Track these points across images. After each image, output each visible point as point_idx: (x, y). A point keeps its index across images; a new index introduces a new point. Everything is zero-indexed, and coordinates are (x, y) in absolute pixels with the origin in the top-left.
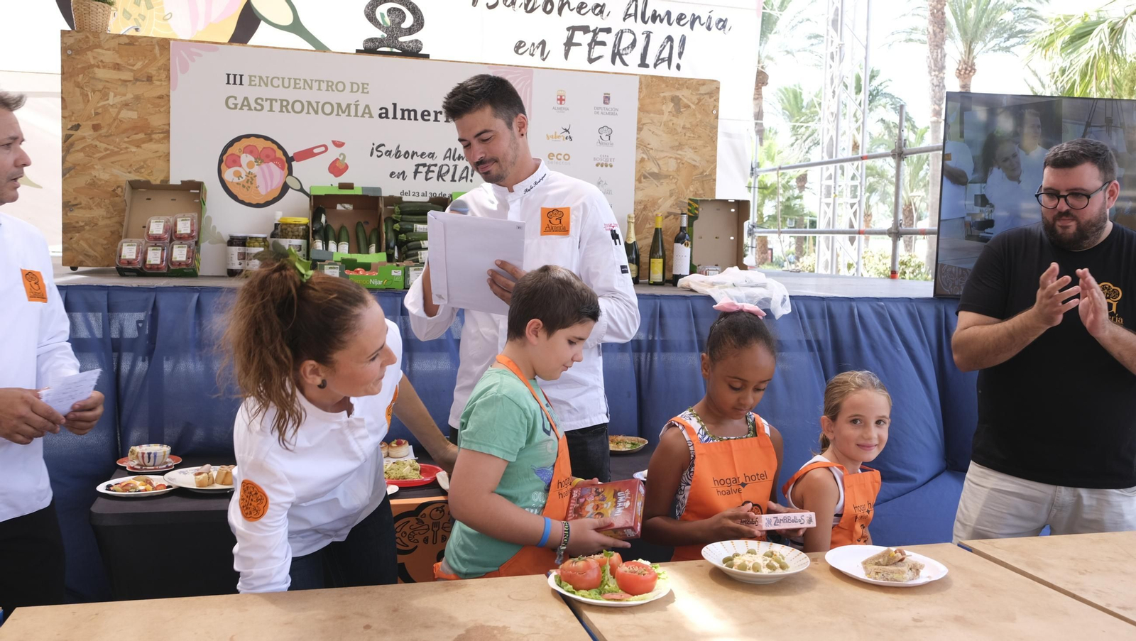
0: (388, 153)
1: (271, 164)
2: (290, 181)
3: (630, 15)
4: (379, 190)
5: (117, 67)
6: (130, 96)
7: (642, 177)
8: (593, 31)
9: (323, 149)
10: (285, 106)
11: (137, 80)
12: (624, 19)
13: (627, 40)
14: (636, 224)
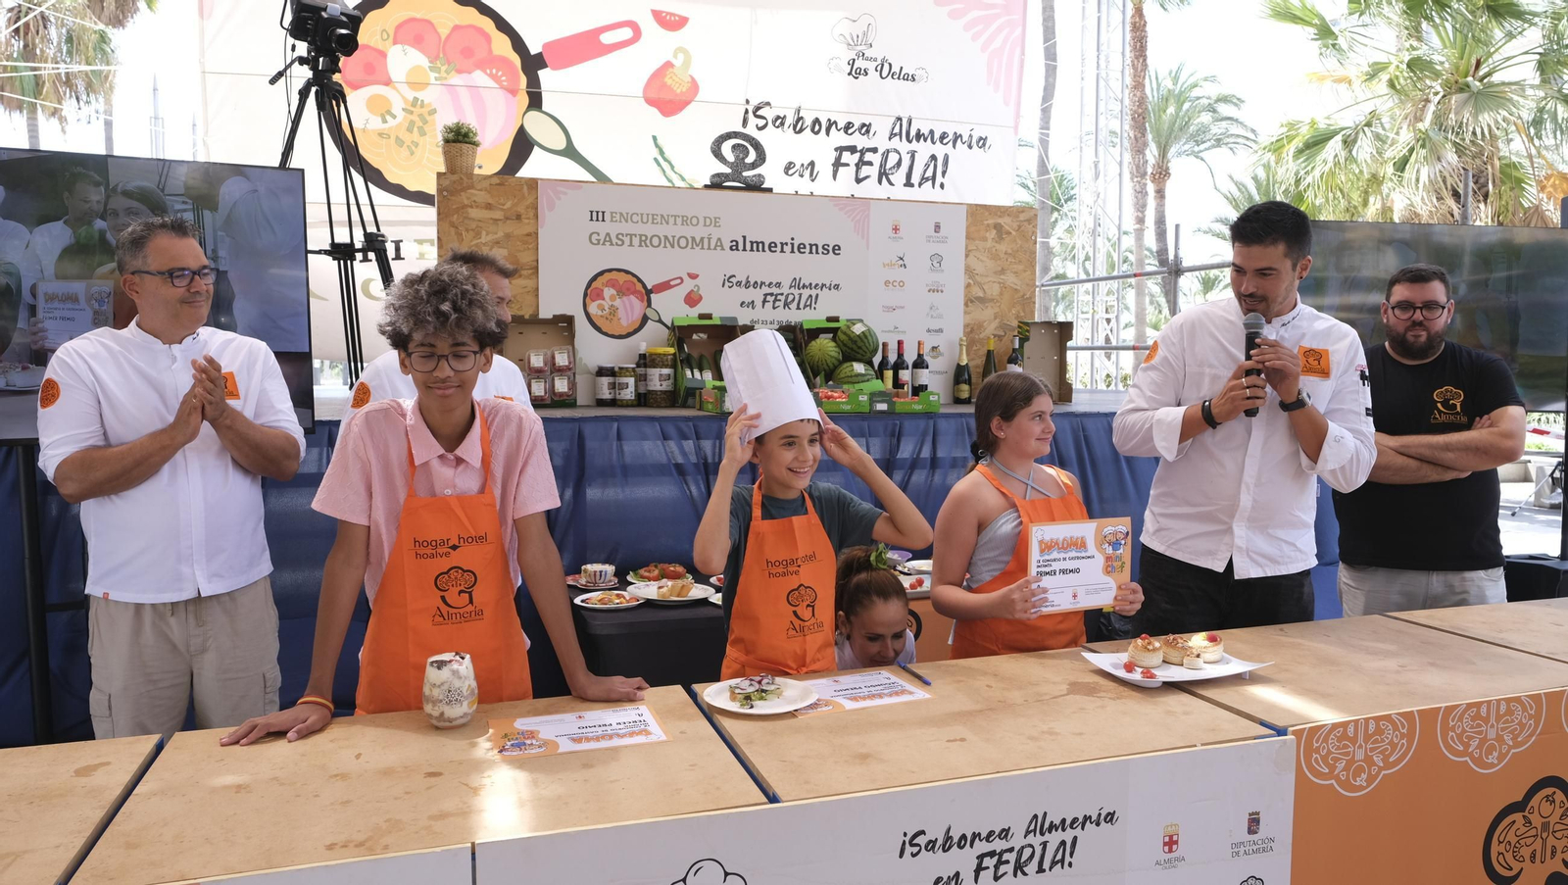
0: (739, 284)
1: (632, 297)
2: (650, 313)
3: (896, 135)
4: (735, 319)
5: (489, 207)
6: (500, 234)
7: (969, 301)
8: (861, 151)
9: (679, 281)
10: (644, 241)
11: (507, 218)
12: (890, 139)
13: (893, 159)
14: (967, 347)
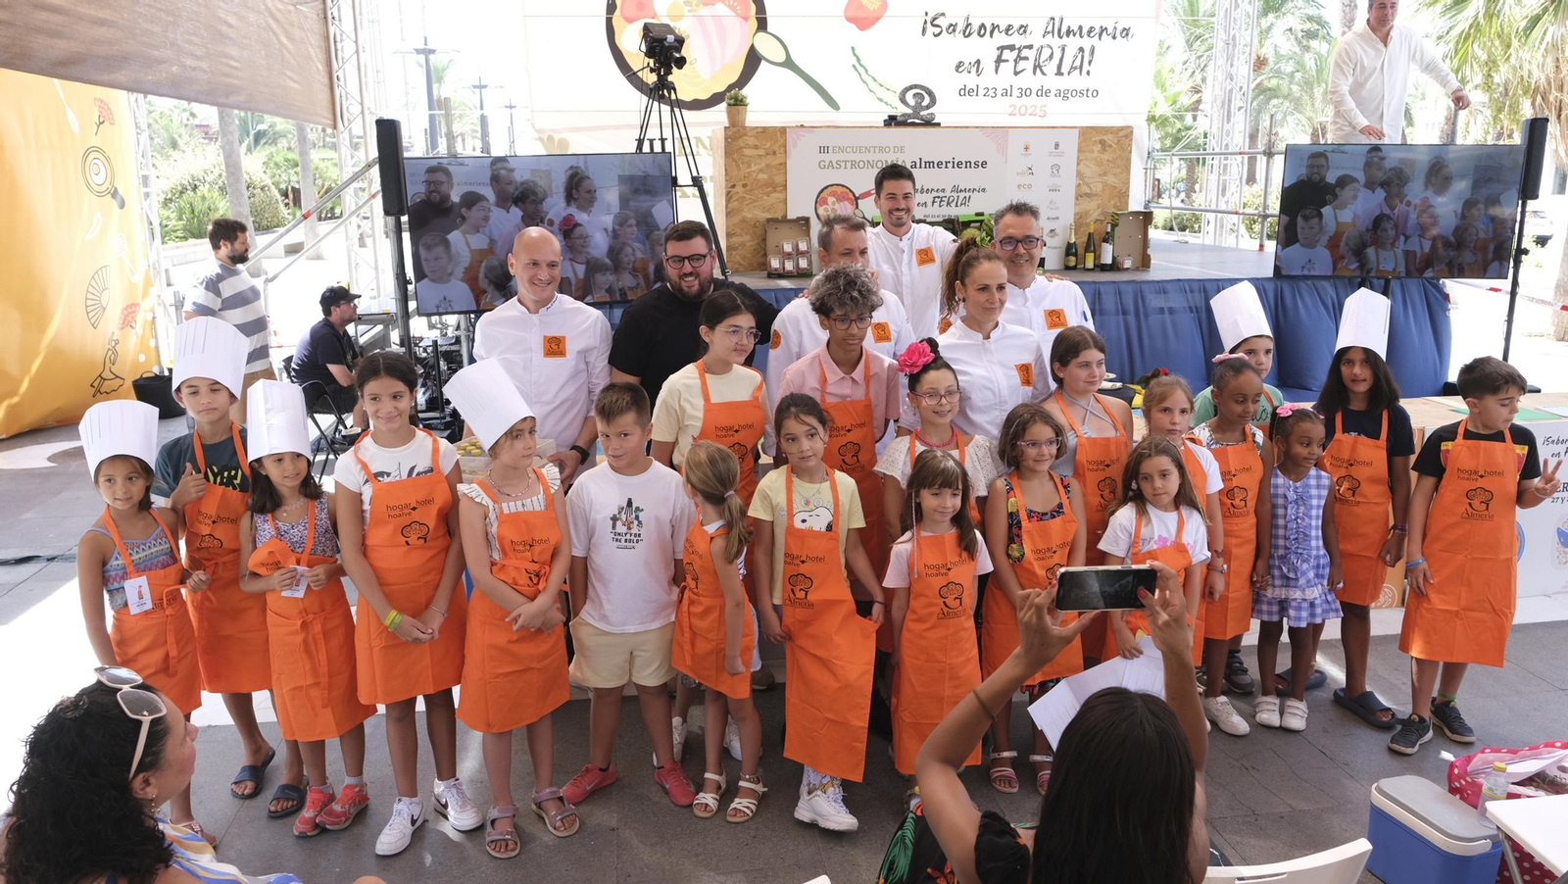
1: (846, 202)
3: (1049, 32)
5: (756, 147)
6: (763, 165)
7: (1079, 196)
8: (1019, 48)
10: (854, 164)
11: (767, 154)
12: (1044, 36)
14: (1075, 230)
